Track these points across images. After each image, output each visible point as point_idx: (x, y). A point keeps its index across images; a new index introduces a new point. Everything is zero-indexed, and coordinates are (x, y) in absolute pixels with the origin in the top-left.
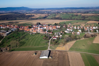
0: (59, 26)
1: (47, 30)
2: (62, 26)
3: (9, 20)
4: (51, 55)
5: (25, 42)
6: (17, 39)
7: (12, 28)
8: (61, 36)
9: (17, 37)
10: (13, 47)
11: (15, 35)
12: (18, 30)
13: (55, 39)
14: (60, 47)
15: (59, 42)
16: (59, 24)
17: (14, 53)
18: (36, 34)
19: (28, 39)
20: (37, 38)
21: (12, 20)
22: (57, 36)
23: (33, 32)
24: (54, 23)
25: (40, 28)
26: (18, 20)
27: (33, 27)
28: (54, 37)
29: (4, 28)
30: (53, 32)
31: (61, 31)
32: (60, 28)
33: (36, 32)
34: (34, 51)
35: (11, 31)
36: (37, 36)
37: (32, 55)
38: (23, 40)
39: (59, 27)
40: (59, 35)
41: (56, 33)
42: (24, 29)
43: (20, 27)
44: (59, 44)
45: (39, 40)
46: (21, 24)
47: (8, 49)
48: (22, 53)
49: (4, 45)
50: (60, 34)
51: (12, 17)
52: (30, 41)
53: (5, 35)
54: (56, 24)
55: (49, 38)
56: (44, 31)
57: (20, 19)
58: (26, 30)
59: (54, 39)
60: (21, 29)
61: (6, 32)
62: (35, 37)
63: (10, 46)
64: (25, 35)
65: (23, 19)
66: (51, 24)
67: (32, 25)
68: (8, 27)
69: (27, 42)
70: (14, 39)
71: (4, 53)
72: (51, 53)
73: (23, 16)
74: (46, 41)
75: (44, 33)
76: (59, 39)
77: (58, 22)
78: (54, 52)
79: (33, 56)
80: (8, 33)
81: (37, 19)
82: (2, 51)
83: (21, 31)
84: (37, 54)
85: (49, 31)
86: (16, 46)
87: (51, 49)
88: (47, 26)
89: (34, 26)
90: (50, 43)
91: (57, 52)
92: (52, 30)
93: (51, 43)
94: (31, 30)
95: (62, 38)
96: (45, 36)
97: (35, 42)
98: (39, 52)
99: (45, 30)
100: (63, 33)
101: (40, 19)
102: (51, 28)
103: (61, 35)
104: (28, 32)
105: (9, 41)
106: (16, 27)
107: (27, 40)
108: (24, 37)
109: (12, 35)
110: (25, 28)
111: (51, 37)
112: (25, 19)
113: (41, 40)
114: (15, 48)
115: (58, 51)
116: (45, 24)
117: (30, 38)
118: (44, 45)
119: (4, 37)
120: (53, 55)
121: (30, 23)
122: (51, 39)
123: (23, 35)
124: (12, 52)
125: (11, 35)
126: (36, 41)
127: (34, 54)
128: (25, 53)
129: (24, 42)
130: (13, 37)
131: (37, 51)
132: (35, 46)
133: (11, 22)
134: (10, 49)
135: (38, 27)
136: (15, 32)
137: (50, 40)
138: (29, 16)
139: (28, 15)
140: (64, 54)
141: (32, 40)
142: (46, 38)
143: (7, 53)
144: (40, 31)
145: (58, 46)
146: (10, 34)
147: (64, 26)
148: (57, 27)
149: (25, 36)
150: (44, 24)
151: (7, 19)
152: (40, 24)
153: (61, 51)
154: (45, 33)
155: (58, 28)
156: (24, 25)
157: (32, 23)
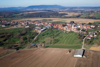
0: (93, 25)
1: (81, 29)
2: (96, 26)
3: (43, 17)
4: (85, 54)
5: (59, 40)
6: (51, 36)
7: (46, 26)
8: (95, 36)
9: (52, 34)
10: (47, 44)
11: (50, 32)
12: (52, 28)
13: (90, 38)
14: (94, 47)
15: (94, 42)
16: (93, 24)
17: (49, 50)
18: (69, 32)
19: (62, 37)
20: (71, 36)
21: (45, 17)
22: (92, 36)
23: (67, 31)
24: (88, 23)
25: (74, 26)
26: (51, 18)
27: (67, 26)
28: (88, 37)
29: (38, 25)
30: (87, 32)
31: (95, 31)
32: (95, 28)
33: (70, 31)
34: (67, 49)
35: (45, 29)
36: (71, 35)
37: (66, 53)
38: (57, 38)
39: (94, 27)
40: (93, 35)
41: (90, 33)
42: (58, 27)
43: (54, 25)
44: (93, 44)
45: (73, 39)
46: (55, 22)
47: (43, 46)
48: (56, 50)
49: (38, 41)
50: (94, 34)
51: (45, 15)
52: (64, 39)
53: (40, 32)
54: (90, 23)
55: (83, 37)
56: (77, 30)
57: (53, 17)
58: (60, 28)
59: (88, 39)
60: (55, 27)
61: (41, 29)
62: (69, 36)
63: (44, 42)
64: (58, 32)
65: (57, 17)
66: (85, 24)
67: (66, 24)
68: (42, 24)
69: (61, 40)
70: (48, 36)
71: (39, 48)
72: (85, 52)
73: (56, 14)
74: (80, 40)
75: (78, 32)
76: (93, 38)
77: (92, 21)
78: (88, 51)
79: (67, 54)
80: (42, 30)
81: (70, 17)
82: (37, 46)
83: (55, 28)
84: (71, 52)
85: (83, 30)
86: (51, 43)
87: (85, 48)
88: (81, 25)
89: (68, 25)
90: (83, 42)
91: (91, 52)
92: (86, 30)
93: (85, 42)
94: (65, 28)
95: (97, 38)
96: (79, 35)
97: (69, 41)
98: (73, 50)
99: (79, 29)
100: (98, 33)
101: (74, 17)
102: (85, 27)
103: (95, 35)
104: (62, 30)
105: (44, 38)
106: (50, 24)
107: (61, 37)
108: (58, 35)
109: (47, 33)
110: (59, 26)
111: (85, 37)
112: (58, 17)
113: (75, 39)
114: (49, 45)
115: (93, 51)
116: (79, 23)
117: (64, 36)
118: (77, 44)
119: (39, 34)
120: (87, 54)
122: (85, 38)
123: (57, 33)
124: (47, 48)
126: (69, 39)
127: (68, 52)
128: (60, 50)
129: (58, 39)
130: (48, 34)
131: (71, 50)
132: (69, 44)
133: (45, 20)
134: (44, 45)
135: (71, 26)
136: (49, 30)
137: (84, 40)
138: (63, 14)
139: (61, 14)
140: (98, 54)
141: (66, 38)
142: (80, 37)
143: (42, 49)
144: (74, 29)
145: (92, 46)
146: (44, 31)
147: (99, 26)
148: (92, 26)
149: (59, 33)
150: (78, 23)
151: (41, 17)
152: (73, 22)
153: (95, 51)
154: (79, 32)
155: (93, 28)
156: (58, 23)
157: (65, 21)
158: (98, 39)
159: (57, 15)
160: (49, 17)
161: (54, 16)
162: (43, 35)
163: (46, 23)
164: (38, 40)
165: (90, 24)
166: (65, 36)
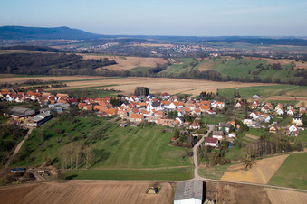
1: (180, 115)
2: (230, 105)
3: (22, 74)
4: (208, 195)
5: (109, 153)
6: (76, 139)
7: (49, 103)
8: (230, 135)
9: (77, 134)
10: (69, 167)
11: (67, 125)
12: (75, 111)
13: (214, 145)
14: (233, 171)
15: (229, 155)
16: (216, 97)
17: (80, 186)
18: (140, 125)
19: (117, 142)
20: (147, 140)
21: (32, 74)
22: (220, 138)
23: (131, 120)
24: (197, 93)
26: (57, 75)
27: (127, 103)
28: (206, 140)
29: (17, 100)
30: (201, 124)
31: (230, 120)
32: (226, 109)
33: (140, 120)
34: (146, 183)
35: (48, 113)
36: (147, 134)
37: (143, 194)
38: (101, 145)
39: (221, 105)
40: (225, 134)
41: (211, 127)
42: (96, 107)
43: (79, 101)
44: (228, 162)
45: (157, 148)
46: (78, 91)
47: (54, 172)
48: (106, 186)
49: (33, 159)
50: (227, 129)
52: (126, 148)
53: (31, 125)
54: (203, 94)
55: (190, 140)
56: (168, 117)
57: (64, 74)
58: (104, 113)
59: (210, 147)
60: (85, 108)
61: (32, 116)
62: (140, 137)
63: (55, 161)
64: (101, 127)
65: (76, 74)
66: (187, 96)
67: (120, 96)
68: (33, 98)
69: (114, 152)
70: (66, 140)
71: (40, 183)
72: (207, 189)
73: (73, 64)
74: (182, 151)
75: (170, 123)
76: (225, 145)
77: (210, 87)
78: (218, 187)
79: (148, 196)
80: (40, 117)
81: (127, 74)
82: (32, 177)
83: (86, 112)
84: (162, 191)
85: (188, 118)
86: (82, 164)
87: (206, 176)
88: (176, 100)
89: (131, 99)
90: (195, 157)
91: (227, 187)
92: (196, 116)
93: (202, 157)
94: (121, 112)
95: (238, 144)
96: (177, 134)
97: (143, 154)
98: (166, 185)
99: (172, 115)
100: (238, 127)
101: (140, 74)
102: (192, 108)
103: (230, 132)
104: (111, 118)
105: (51, 146)
106: (62, 98)
107: (113, 144)
108: (100, 136)
109: (58, 128)
110: (98, 104)
111: (196, 140)
112: (83, 74)
113: (163, 148)
114: (75, 170)
115: (233, 185)
116: (167, 94)
117: (122, 139)
118: (175, 165)
119: (29, 132)
120: (218, 195)
121: (109, 88)
122: (197, 145)
123: (97, 128)
124: (71, 182)
125: (52, 127)
126: (144, 150)
127: (152, 191)
128: (118, 186)
129: (103, 150)
130: (63, 132)
131: (157, 184)
132: (145, 164)
133: (34, 83)
134: (59, 172)
135: (143, 104)
136: (64, 117)
137: (195, 149)
138: (97, 61)
139: (93, 60)
140: (253, 193)
141: (132, 146)
142: (182, 140)
143: (54, 185)
144: (153, 115)
145: (226, 170)
146: (49, 123)
147: (238, 105)
148: (214, 105)
149: (105, 130)
150: (163, 92)
151: (15, 71)
153: (241, 186)
154: (175, 123)
155: (218, 111)
156: (90, 93)
157: (116, 88)
158: (240, 146)
159: (79, 67)
160: (46, 73)
161: (67, 69)
162: (47, 138)
163: (44, 94)
164: (32, 156)
165: (205, 97)
166: (128, 140)
